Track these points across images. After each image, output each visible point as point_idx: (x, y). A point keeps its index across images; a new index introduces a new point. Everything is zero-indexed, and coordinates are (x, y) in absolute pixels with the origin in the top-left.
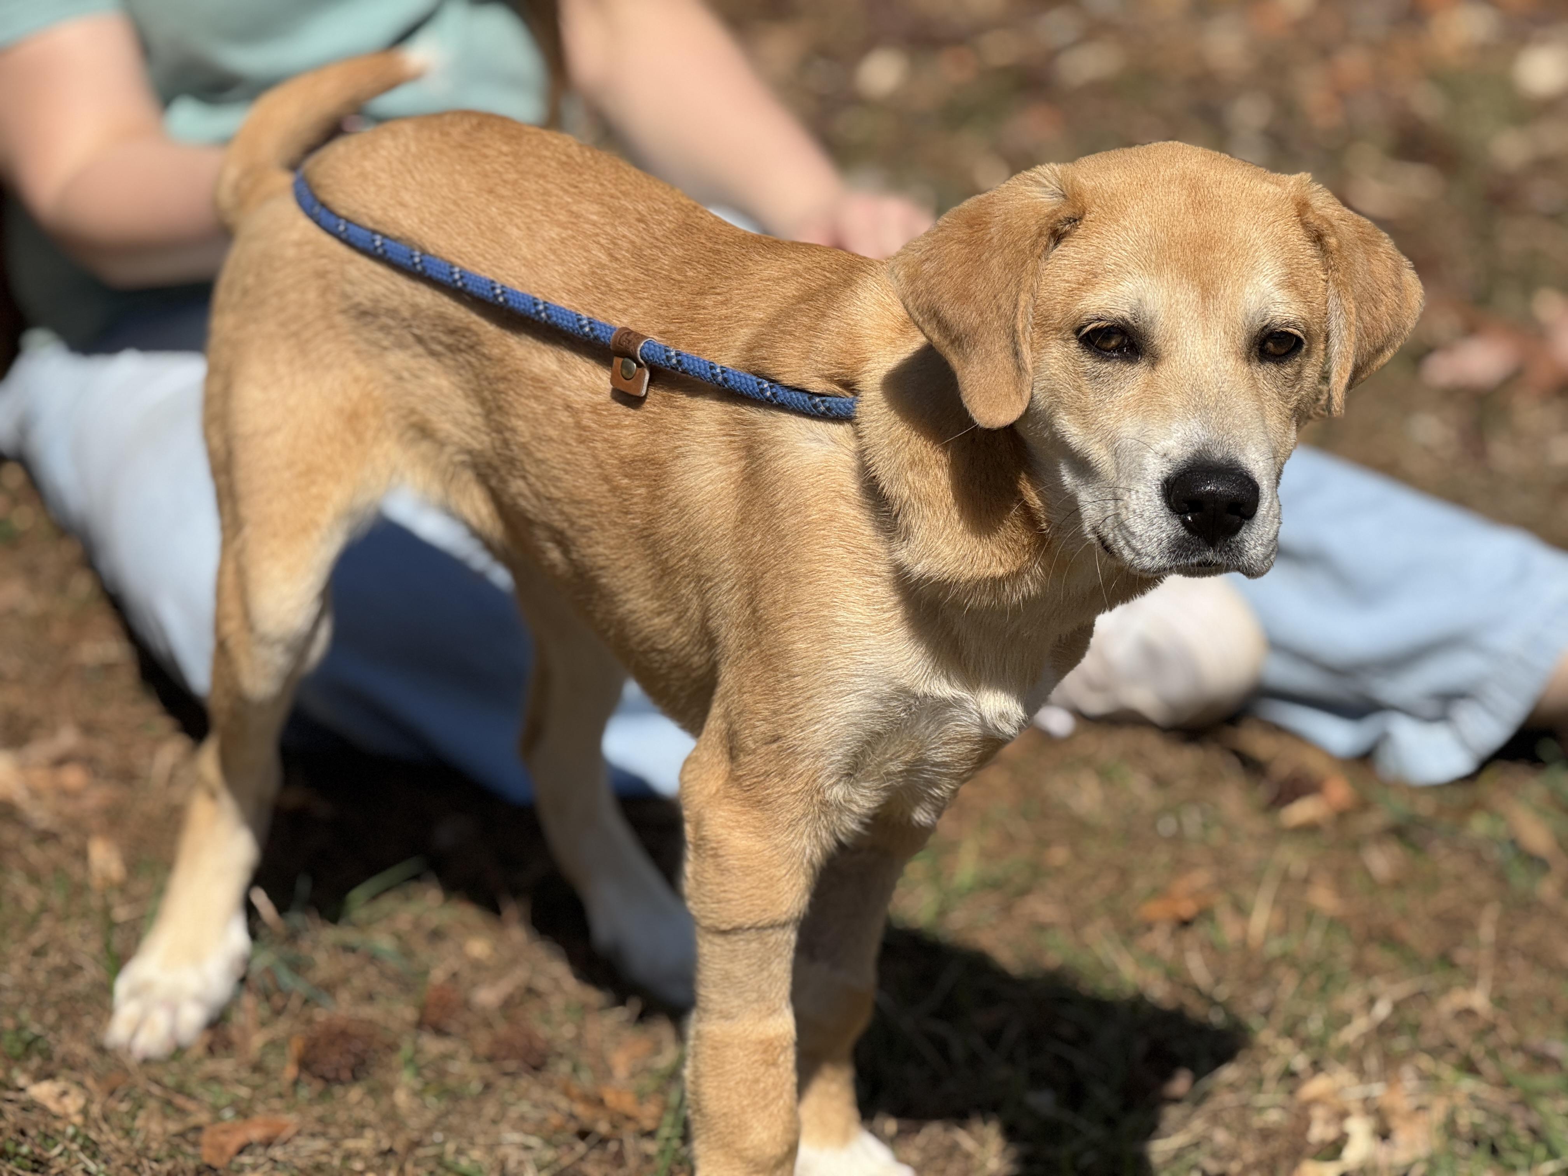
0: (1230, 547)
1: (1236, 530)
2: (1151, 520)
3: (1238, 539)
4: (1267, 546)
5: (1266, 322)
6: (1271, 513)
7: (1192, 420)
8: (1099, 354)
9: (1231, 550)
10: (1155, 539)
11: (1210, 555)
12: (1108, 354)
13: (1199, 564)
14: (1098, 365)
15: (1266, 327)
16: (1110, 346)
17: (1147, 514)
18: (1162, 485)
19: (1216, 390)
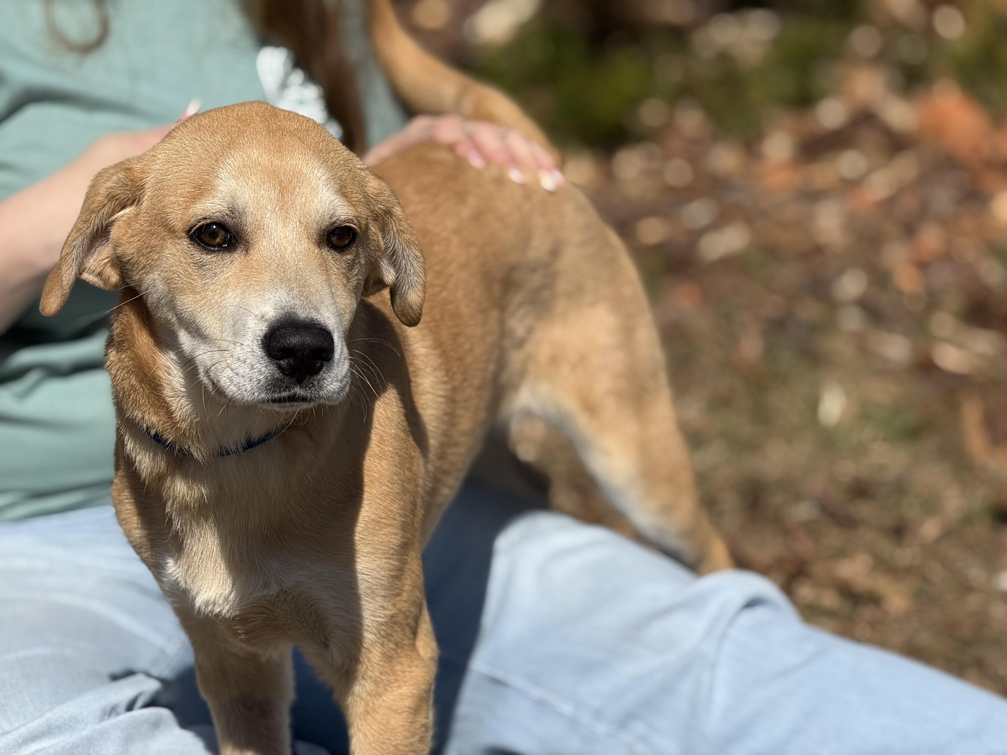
0: (313, 383)
1: (317, 371)
2: (253, 366)
3: (319, 377)
4: (341, 381)
5: (334, 219)
6: (342, 357)
7: (280, 290)
8: (205, 249)
9: (314, 385)
10: (255, 380)
11: (298, 391)
12: (213, 249)
13: (289, 397)
14: (204, 256)
15: (335, 222)
16: (214, 243)
17: (248, 361)
18: (262, 340)
19: (294, 268)
